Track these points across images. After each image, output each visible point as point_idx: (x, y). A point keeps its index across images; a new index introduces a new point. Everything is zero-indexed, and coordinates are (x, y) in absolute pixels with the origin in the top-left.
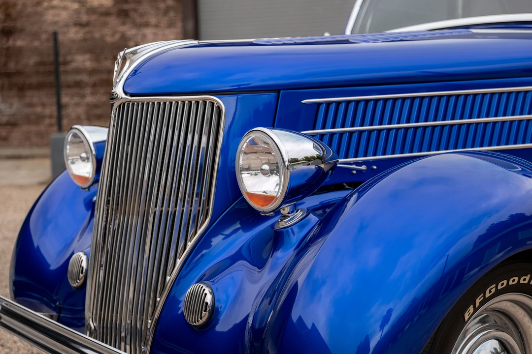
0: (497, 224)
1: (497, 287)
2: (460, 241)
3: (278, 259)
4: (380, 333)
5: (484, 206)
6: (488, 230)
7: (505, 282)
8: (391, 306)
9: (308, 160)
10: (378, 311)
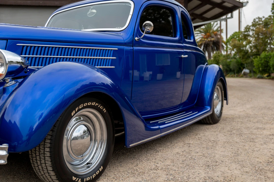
0: (85, 85)
1: (83, 105)
2: (70, 89)
3: (4, 97)
4: (38, 122)
5: (80, 78)
6: (81, 87)
7: (86, 104)
8: (43, 112)
9: (18, 63)
10: (38, 113)
